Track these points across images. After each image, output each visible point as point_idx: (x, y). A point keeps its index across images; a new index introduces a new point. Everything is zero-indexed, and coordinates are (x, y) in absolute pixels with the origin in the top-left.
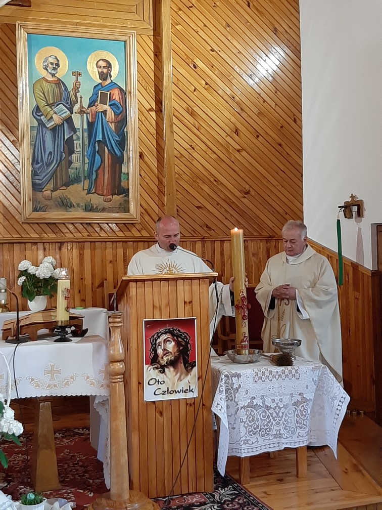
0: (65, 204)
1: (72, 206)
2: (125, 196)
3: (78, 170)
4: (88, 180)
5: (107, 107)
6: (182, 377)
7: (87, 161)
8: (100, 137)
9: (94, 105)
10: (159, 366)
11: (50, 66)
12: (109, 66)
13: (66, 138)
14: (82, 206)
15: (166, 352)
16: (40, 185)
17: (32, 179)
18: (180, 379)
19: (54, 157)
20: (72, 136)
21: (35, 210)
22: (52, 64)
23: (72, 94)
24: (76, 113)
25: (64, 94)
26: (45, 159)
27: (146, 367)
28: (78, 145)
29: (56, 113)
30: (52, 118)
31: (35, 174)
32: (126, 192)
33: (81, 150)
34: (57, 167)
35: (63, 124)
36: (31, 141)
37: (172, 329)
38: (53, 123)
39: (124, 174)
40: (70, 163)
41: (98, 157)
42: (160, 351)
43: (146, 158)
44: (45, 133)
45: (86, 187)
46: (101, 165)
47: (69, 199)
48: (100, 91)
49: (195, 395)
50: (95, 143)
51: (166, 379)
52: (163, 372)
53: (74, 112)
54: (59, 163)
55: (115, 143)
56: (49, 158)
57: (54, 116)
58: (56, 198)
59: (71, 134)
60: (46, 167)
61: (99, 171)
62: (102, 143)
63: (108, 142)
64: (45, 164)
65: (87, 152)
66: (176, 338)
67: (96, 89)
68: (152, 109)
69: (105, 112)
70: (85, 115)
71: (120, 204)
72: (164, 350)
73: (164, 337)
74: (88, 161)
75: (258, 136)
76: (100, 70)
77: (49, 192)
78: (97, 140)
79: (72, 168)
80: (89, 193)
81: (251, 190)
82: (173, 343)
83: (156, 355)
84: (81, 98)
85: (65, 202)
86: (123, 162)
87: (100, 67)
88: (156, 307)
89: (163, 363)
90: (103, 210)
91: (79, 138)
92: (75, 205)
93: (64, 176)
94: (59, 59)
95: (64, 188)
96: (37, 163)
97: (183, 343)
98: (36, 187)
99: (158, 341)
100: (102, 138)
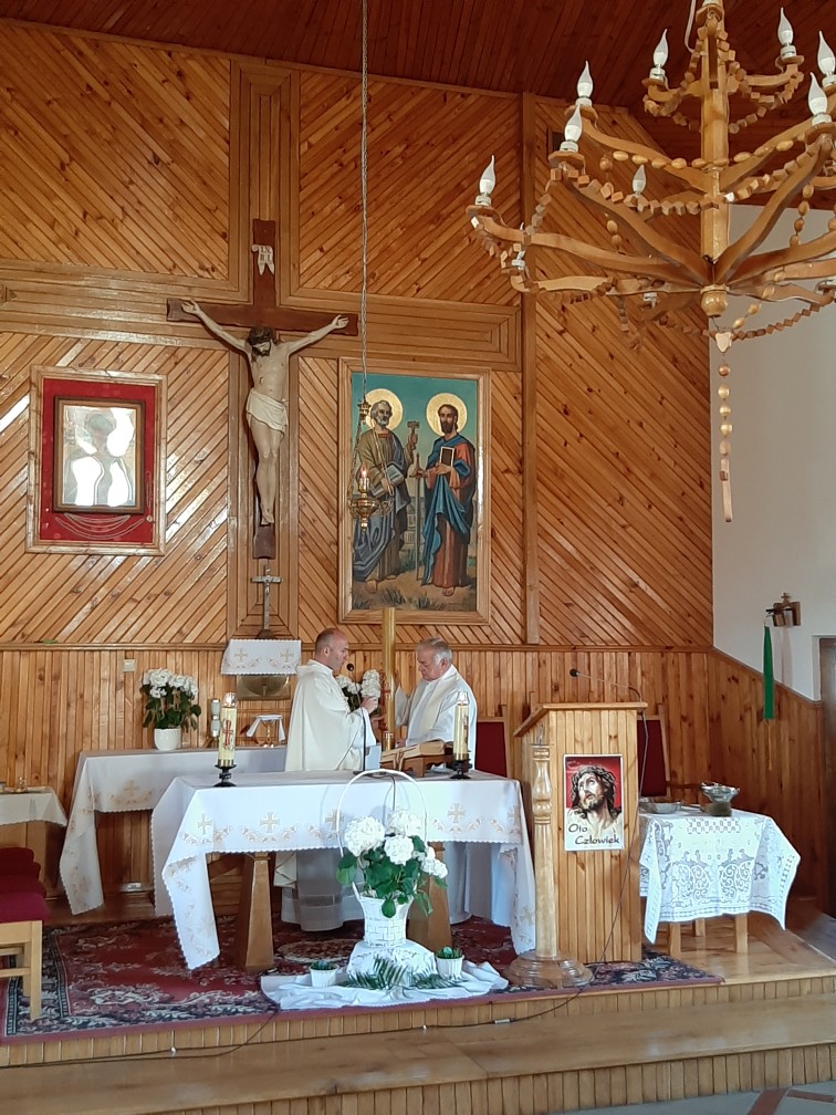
0: (394, 599)
1: (402, 601)
3: (411, 553)
5: (450, 468)
6: (607, 824)
7: (422, 540)
9: (434, 466)
10: (581, 810)
11: (380, 414)
12: (454, 413)
13: (397, 510)
14: (415, 601)
15: (588, 794)
16: (362, 572)
17: (353, 565)
18: (604, 827)
19: (381, 536)
20: (405, 508)
21: (355, 607)
22: (382, 412)
23: (406, 451)
25: (397, 450)
26: (370, 539)
27: (566, 810)
29: (385, 477)
30: (380, 483)
31: (356, 558)
32: (472, 583)
33: (416, 525)
34: (385, 549)
35: (394, 491)
37: (594, 768)
38: (381, 490)
40: (402, 543)
41: (437, 535)
42: (582, 794)
43: (498, 535)
45: (421, 575)
46: (441, 545)
47: (399, 592)
48: (442, 448)
49: (620, 846)
50: (434, 516)
51: (589, 826)
52: (586, 817)
54: (388, 543)
55: (460, 516)
56: (375, 538)
57: (383, 481)
59: (404, 505)
60: (370, 549)
61: (439, 554)
62: (443, 517)
63: (450, 516)
64: (369, 545)
65: (424, 528)
66: (599, 778)
67: (438, 443)
68: (507, 471)
69: (448, 475)
70: (422, 480)
71: (465, 599)
72: (586, 792)
73: (587, 776)
74: (424, 541)
76: (443, 419)
77: (373, 583)
78: (437, 512)
80: (424, 584)
81: (640, 581)
82: (597, 784)
83: (578, 798)
84: (418, 456)
85: (393, 596)
86: (469, 543)
87: (443, 415)
88: (578, 741)
89: (586, 807)
90: (442, 607)
91: (414, 510)
92: (406, 599)
93: (393, 561)
94: (391, 404)
95: (393, 576)
96: (360, 543)
97: (608, 785)
98: (358, 576)
99: (580, 780)
100: (444, 511)
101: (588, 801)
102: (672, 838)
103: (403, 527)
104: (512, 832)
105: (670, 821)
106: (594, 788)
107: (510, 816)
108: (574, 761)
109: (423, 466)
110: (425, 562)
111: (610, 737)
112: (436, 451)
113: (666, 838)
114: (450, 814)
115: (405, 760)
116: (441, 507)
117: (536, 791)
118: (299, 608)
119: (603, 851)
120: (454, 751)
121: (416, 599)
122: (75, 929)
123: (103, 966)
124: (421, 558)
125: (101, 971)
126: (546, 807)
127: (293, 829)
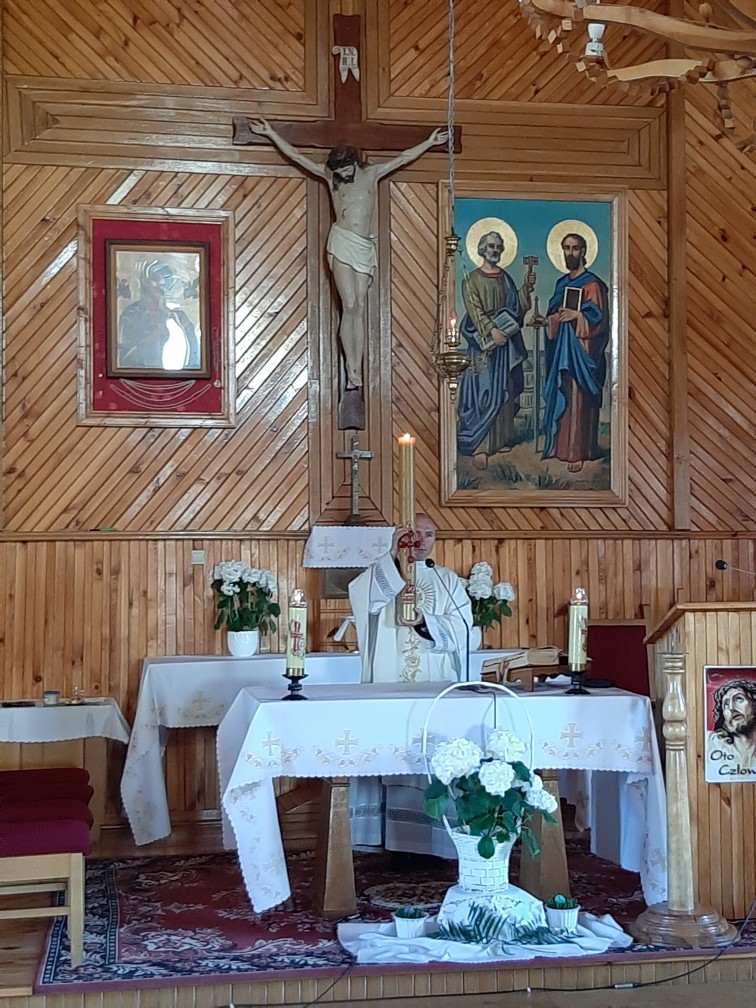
0: (508, 476)
1: (518, 478)
2: (604, 462)
3: (528, 419)
4: (544, 437)
5: (577, 314)
7: (543, 404)
9: (557, 311)
10: (726, 733)
11: (489, 249)
12: (582, 244)
13: (511, 367)
14: (534, 479)
15: (735, 714)
16: (469, 444)
17: (458, 435)
19: (491, 400)
20: (521, 363)
21: (461, 486)
22: (492, 246)
23: (521, 293)
24: (527, 325)
25: (510, 294)
26: (478, 404)
27: (707, 733)
28: (530, 378)
29: (496, 327)
31: (462, 427)
32: (604, 455)
33: (535, 386)
34: (496, 415)
35: (507, 344)
37: (743, 682)
38: (492, 343)
39: (602, 424)
40: (517, 407)
41: (560, 398)
42: (727, 713)
43: (638, 396)
46: (565, 409)
47: (514, 467)
48: (567, 288)
50: (557, 374)
51: (736, 753)
52: (732, 742)
53: (525, 324)
54: (500, 408)
55: (589, 373)
56: (485, 401)
57: (494, 332)
58: (493, 466)
59: (519, 361)
60: (478, 416)
61: (562, 421)
62: (569, 374)
63: (578, 373)
64: (477, 411)
65: (544, 389)
66: (749, 694)
67: (561, 284)
68: (649, 315)
69: (574, 322)
70: (542, 329)
71: (595, 475)
72: (734, 711)
73: (734, 692)
74: (545, 405)
76: (568, 253)
77: (483, 456)
78: (560, 368)
79: (520, 417)
80: (545, 457)
82: (746, 702)
83: (722, 718)
84: (536, 300)
85: (507, 472)
86: (601, 406)
87: (568, 247)
88: (722, 649)
89: (732, 729)
90: (568, 486)
91: (532, 367)
92: (523, 476)
93: (506, 431)
94: (503, 237)
95: (506, 449)
96: (466, 409)
98: (464, 449)
99: (725, 697)
100: (569, 366)
101: (735, 723)
103: (519, 388)
104: (640, 759)
106: (743, 706)
107: (638, 739)
108: (715, 674)
109: (543, 311)
110: (545, 431)
112: (559, 293)
114: (564, 736)
115: (510, 670)
116: (566, 363)
117: (668, 710)
118: (393, 488)
120: (570, 661)
121: (535, 476)
122: (138, 863)
123: (162, 906)
125: (159, 912)
126: (681, 730)
127: (374, 750)
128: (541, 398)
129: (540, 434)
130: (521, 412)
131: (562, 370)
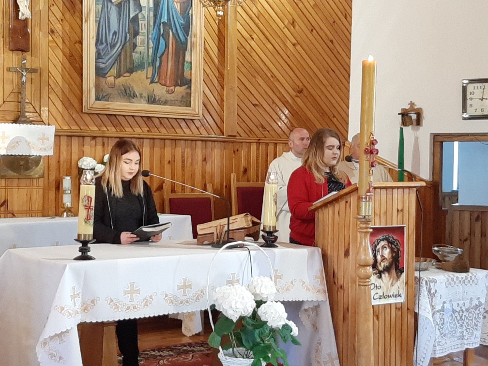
0: (128, 94)
1: (135, 96)
2: (187, 88)
3: (142, 55)
4: (152, 68)
6: (394, 282)
7: (151, 45)
8: (165, 19)
10: (378, 271)
13: (131, 16)
15: (383, 258)
16: (103, 69)
17: (96, 62)
19: (118, 38)
20: (137, 14)
21: (97, 98)
26: (109, 40)
28: (143, 26)
31: (99, 56)
33: (146, 32)
34: (121, 49)
36: (96, 17)
37: (387, 236)
40: (135, 46)
42: (379, 258)
44: (110, 9)
45: (150, 75)
46: (165, 51)
47: (133, 89)
49: (401, 300)
50: (160, 24)
51: (382, 285)
52: (380, 277)
54: (124, 45)
55: (180, 26)
56: (114, 39)
58: (119, 86)
59: (136, 13)
60: (109, 49)
61: (163, 58)
62: (167, 25)
63: (173, 25)
64: (109, 45)
65: (152, 35)
66: (390, 245)
71: (183, 96)
72: (382, 256)
73: (382, 243)
74: (152, 45)
75: (312, 30)
77: (112, 79)
78: (162, 21)
79: (137, 52)
80: (152, 82)
81: (304, 89)
82: (388, 250)
83: (376, 261)
85: (128, 92)
86: (187, 50)
88: (377, 214)
89: (381, 269)
90: (165, 103)
91: (145, 18)
92: (138, 95)
93: (128, 62)
95: (127, 74)
96: (101, 43)
97: (396, 250)
98: (100, 73)
99: (378, 247)
100: (167, 20)
102: (436, 291)
103: (136, 33)
105: (435, 278)
106: (387, 253)
110: (153, 63)
111: (398, 211)
113: (432, 292)
116: (166, 18)
117: (361, 257)
118: (49, 97)
119: (390, 305)
121: (145, 95)
124: (150, 61)
128: (150, 41)
129: (149, 66)
130: (138, 49)
131: (163, 23)
